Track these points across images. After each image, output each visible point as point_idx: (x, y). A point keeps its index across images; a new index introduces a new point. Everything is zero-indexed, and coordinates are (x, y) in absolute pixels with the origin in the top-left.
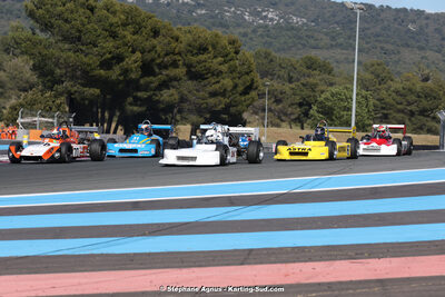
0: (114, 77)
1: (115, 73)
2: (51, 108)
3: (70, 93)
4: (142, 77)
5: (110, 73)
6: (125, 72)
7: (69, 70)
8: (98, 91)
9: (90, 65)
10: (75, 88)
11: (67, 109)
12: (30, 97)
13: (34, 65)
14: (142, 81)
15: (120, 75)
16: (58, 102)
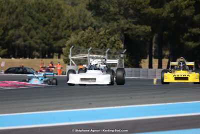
0: (165, 15)
1: (166, 11)
2: (106, 46)
3: (123, 30)
4: (195, 14)
5: (161, 10)
6: (175, 9)
7: (122, 8)
8: (148, 28)
9: (141, 3)
10: (127, 26)
11: (122, 46)
12: (86, 35)
13: (90, 4)
14: (196, 18)
15: (171, 12)
16: (112, 39)
